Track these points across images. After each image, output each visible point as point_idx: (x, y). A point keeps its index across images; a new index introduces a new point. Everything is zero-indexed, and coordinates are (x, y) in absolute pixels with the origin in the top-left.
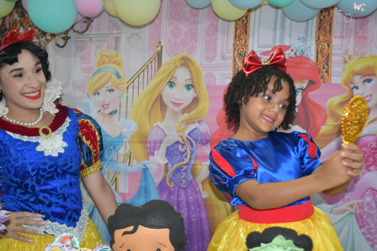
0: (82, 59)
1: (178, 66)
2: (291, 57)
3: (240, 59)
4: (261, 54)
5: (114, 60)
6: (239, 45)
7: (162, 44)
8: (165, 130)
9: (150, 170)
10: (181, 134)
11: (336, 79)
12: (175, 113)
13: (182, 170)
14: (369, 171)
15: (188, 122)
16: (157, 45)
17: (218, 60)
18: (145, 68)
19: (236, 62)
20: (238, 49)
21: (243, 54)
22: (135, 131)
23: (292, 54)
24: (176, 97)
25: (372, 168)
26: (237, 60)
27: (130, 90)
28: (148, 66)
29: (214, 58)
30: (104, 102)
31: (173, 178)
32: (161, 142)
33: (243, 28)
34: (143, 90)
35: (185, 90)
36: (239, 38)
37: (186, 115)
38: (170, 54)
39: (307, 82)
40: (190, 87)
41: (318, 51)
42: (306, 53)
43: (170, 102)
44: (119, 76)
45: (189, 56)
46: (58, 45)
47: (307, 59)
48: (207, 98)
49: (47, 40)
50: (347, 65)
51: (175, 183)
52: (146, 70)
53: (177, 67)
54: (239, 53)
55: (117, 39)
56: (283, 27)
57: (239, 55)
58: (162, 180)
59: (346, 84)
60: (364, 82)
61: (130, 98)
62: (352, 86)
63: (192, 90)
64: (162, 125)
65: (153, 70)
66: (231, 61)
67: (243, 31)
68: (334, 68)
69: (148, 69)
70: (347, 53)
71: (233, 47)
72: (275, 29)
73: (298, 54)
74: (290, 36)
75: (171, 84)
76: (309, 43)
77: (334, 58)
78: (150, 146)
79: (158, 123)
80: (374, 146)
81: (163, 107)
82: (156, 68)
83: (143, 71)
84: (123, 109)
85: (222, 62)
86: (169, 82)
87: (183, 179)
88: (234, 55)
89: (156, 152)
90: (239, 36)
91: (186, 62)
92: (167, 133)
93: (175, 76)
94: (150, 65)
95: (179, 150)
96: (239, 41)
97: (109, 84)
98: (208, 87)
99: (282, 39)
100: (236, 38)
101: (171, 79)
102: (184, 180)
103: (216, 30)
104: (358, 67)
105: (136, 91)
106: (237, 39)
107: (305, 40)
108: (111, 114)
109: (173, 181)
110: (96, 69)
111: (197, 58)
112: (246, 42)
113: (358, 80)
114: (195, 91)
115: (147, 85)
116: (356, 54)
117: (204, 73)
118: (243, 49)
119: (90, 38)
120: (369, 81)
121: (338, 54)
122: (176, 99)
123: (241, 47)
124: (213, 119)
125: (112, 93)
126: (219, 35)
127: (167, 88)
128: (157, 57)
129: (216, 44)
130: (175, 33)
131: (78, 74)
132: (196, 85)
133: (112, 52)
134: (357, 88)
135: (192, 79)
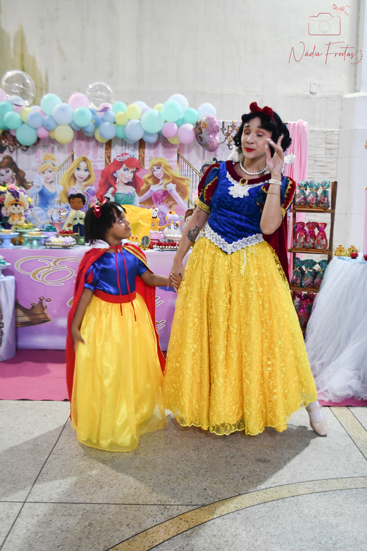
0: (36, 157)
2: (129, 158)
4: (116, 157)
5: (51, 158)
6: (108, 152)
7: (74, 151)
8: (76, 190)
10: (83, 191)
12: (80, 182)
14: (160, 205)
15: (86, 186)
16: (72, 151)
17: (99, 159)
20: (107, 154)
21: (109, 156)
22: (62, 190)
23: (130, 157)
25: (161, 203)
26: (107, 159)
27: (60, 172)
28: (67, 161)
29: (97, 157)
30: (47, 177)
35: (85, 172)
37: (85, 183)
39: (135, 168)
40: (87, 170)
41: (139, 156)
42: (135, 156)
43: (78, 177)
45: (87, 157)
46: (23, 150)
47: (135, 159)
48: (94, 175)
49: (18, 147)
50: (151, 162)
52: (67, 163)
53: (81, 161)
55: (53, 148)
57: (107, 157)
59: (151, 169)
60: (157, 169)
61: (60, 176)
62: (153, 170)
64: (75, 187)
66: (104, 159)
67: (109, 146)
68: (146, 163)
70: (151, 157)
71: (105, 153)
72: (122, 147)
73: (132, 157)
74: (128, 149)
75: (78, 169)
76: (136, 152)
77: (146, 159)
79: (73, 187)
80: (162, 194)
81: (75, 179)
84: (57, 180)
85: (101, 160)
88: (105, 156)
90: (108, 148)
91: (85, 160)
93: (80, 165)
94: (69, 160)
97: (50, 169)
101: (78, 167)
103: (98, 146)
104: (155, 163)
105: (62, 172)
106: (106, 150)
107: (134, 151)
108: (51, 182)
110: (43, 161)
111: (89, 157)
112: (110, 151)
113: (155, 168)
114: (89, 172)
115: (68, 169)
116: (154, 157)
117: (93, 164)
118: (109, 154)
119: (39, 147)
120: (159, 168)
121: (147, 157)
122: (81, 176)
124: (97, 184)
125: (51, 173)
126: (99, 149)
127: (77, 171)
128: (72, 157)
129: (97, 152)
130: (80, 146)
131: (34, 164)
132: (89, 170)
133: (50, 154)
134: (155, 171)
135: (87, 167)
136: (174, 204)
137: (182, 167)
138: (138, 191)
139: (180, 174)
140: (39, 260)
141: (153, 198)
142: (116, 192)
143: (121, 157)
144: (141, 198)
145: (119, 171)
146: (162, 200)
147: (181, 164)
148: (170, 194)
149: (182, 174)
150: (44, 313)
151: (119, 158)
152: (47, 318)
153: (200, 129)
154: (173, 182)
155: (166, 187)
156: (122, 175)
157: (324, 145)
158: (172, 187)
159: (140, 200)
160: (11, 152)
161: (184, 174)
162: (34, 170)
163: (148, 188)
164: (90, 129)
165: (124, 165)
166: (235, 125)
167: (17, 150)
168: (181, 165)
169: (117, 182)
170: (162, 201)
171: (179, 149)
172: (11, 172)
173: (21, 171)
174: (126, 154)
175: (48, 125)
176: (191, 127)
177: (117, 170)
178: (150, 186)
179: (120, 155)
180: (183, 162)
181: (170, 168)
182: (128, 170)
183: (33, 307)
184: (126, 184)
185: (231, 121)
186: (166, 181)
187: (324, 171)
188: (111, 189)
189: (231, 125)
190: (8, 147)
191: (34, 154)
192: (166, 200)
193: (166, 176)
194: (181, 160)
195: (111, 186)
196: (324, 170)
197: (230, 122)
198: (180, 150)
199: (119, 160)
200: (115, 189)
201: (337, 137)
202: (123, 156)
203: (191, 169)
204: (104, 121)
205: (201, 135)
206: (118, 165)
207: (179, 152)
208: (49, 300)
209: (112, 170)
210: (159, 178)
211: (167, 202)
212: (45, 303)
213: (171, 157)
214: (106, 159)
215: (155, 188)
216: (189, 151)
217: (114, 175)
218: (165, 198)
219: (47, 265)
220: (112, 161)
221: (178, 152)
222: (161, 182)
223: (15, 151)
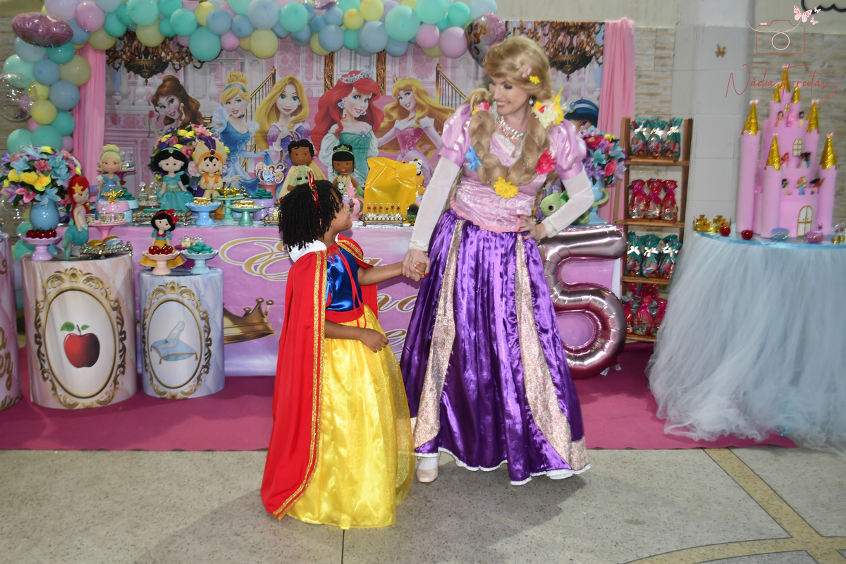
0: (216, 77)
2: (361, 79)
3: (329, 79)
4: (342, 76)
5: (239, 79)
6: (328, 70)
7: (275, 68)
8: (280, 128)
9: (270, 156)
10: (291, 130)
11: (389, 93)
12: (286, 116)
14: (410, 150)
15: (295, 122)
16: (272, 68)
17: (314, 80)
18: (264, 85)
19: (326, 82)
20: (327, 73)
21: (331, 76)
22: (258, 129)
23: (362, 77)
25: (412, 148)
26: (327, 80)
27: (253, 100)
28: (265, 83)
29: (311, 78)
30: (233, 109)
32: (277, 136)
35: (292, 100)
36: (328, 65)
37: (294, 118)
40: (296, 98)
41: (377, 75)
42: (370, 76)
43: (282, 108)
44: (244, 91)
45: (295, 77)
46: (196, 67)
47: (371, 79)
48: (308, 106)
49: (186, 63)
50: (395, 84)
52: (264, 87)
53: (286, 84)
54: (328, 75)
55: (242, 64)
56: (355, 59)
57: (328, 77)
59: (395, 96)
60: (405, 95)
61: (253, 106)
62: (398, 97)
63: (297, 100)
64: (277, 125)
66: (323, 81)
67: (330, 61)
68: (388, 86)
69: (266, 85)
70: (395, 76)
71: (324, 72)
72: (351, 60)
73: (365, 77)
74: (360, 64)
75: (283, 96)
76: (372, 69)
77: (387, 80)
78: (269, 139)
79: (275, 123)
80: (413, 134)
81: (278, 112)
83: (262, 87)
84: (249, 114)
85: (317, 81)
86: (281, 94)
88: (324, 76)
89: (274, 143)
91: (292, 81)
92: (281, 130)
93: (285, 91)
94: (267, 83)
95: (290, 141)
96: (328, 67)
97: (238, 96)
98: (309, 98)
99: (355, 66)
103: (312, 59)
104: (402, 85)
105: (258, 101)
106: (326, 66)
107: (369, 67)
108: (240, 117)
110: (227, 85)
111: (300, 78)
112: (332, 68)
113: (402, 93)
114: (300, 101)
115: (266, 96)
116: (400, 77)
117: (305, 89)
118: (330, 73)
119: (221, 63)
120: (409, 94)
121: (390, 77)
122: (286, 106)
125: (240, 103)
126: (315, 63)
127: (280, 99)
128: (272, 77)
129: (312, 69)
130: (284, 61)
131: (213, 89)
132: (300, 96)
133: (239, 73)
134: (402, 98)
135: (297, 93)
136: (431, 149)
137: (444, 91)
138: (376, 129)
140: (255, 244)
141: (399, 140)
142: (342, 132)
143: (349, 78)
144: (381, 139)
145: (346, 98)
146: (413, 143)
147: (441, 87)
148: (424, 133)
149: (444, 102)
150: (262, 322)
152: (268, 329)
153: (476, 35)
154: (430, 115)
155: (418, 123)
156: (352, 105)
157: (652, 52)
158: (428, 122)
159: (379, 144)
160: (177, 70)
161: (447, 102)
162: (212, 98)
163: (392, 124)
164: (304, 35)
165: (354, 90)
166: (524, 26)
167: (185, 66)
168: (441, 89)
169: (344, 116)
170: (414, 145)
171: (438, 65)
172: (176, 101)
173: (193, 101)
174: (357, 73)
175: (240, 30)
176: (460, 32)
177: (343, 97)
178: (395, 121)
179: (348, 73)
180: (444, 85)
181: (426, 93)
182: (360, 97)
183: (247, 314)
184: (355, 118)
185: (519, 20)
186: (419, 114)
187: (653, 91)
188: (335, 127)
189: (519, 26)
190: (172, 62)
191: (213, 74)
192: (420, 143)
193: (418, 106)
194: (442, 81)
195: (333, 122)
196: (653, 89)
197: (517, 22)
198: (441, 65)
199: (346, 82)
200: (341, 127)
201: (672, 39)
202: (352, 76)
203: (458, 95)
204: (327, 23)
205: (477, 45)
206: (345, 89)
207: (438, 69)
208: (270, 302)
209: (335, 98)
210: (409, 109)
211: (420, 147)
212: (266, 308)
213: (427, 77)
214: (325, 80)
215: (402, 125)
216: (454, 67)
217: (339, 104)
218: (417, 139)
219: (268, 251)
220: (335, 83)
221: (436, 68)
222: (410, 116)
223: (182, 69)
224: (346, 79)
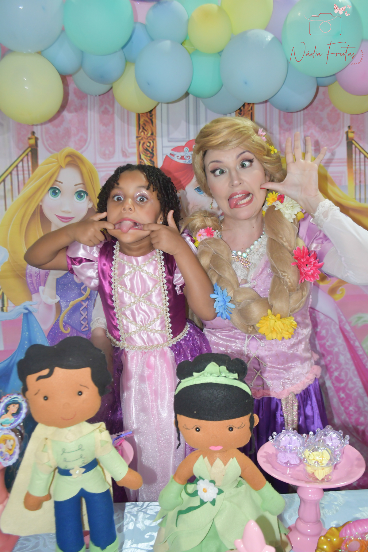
1: (63, 165)
3: (146, 156)
4: (172, 150)
6: (145, 138)
7: (36, 135)
9: (35, 314)
13: (81, 309)
16: (30, 136)
18: (13, 170)
19: (142, 160)
20: (144, 143)
21: (150, 150)
22: (7, 260)
24: (64, 209)
26: (143, 157)
28: (17, 166)
29: (112, 154)
31: (70, 321)
32: (47, 274)
33: (147, 116)
34: (13, 200)
35: (75, 198)
36: (143, 128)
38: (50, 149)
40: (82, 194)
43: (55, 215)
45: (78, 153)
51: (72, 328)
52: (14, 173)
53: (61, 167)
54: (145, 148)
57: (145, 151)
58: (54, 325)
63: (85, 199)
65: (26, 172)
67: (148, 120)
69: (17, 171)
71: (137, 141)
75: (55, 191)
78: (32, 281)
81: (45, 223)
82: (30, 168)
83: (11, 173)
85: (124, 160)
86: (51, 188)
87: (82, 320)
88: (138, 150)
89: (41, 288)
90: (144, 126)
91: (74, 161)
93: (59, 180)
94: (20, 165)
95: (75, 281)
96: (144, 133)
100: (139, 128)
101: (53, 184)
102: (85, 322)
103: (113, 118)
106: (141, 130)
109: (70, 325)
112: (152, 134)
114: (90, 200)
115: (19, 193)
117: (100, 175)
118: (150, 143)
122: (64, 212)
123: (147, 140)
126: (117, 125)
127: (49, 197)
128: (30, 154)
135: (84, 184)
137: (363, 177)
139: (358, 197)
143: (186, 152)
147: (358, 167)
149: (361, 197)
151: (182, 154)
168: (358, 172)
171: (349, 127)
179: (183, 144)
180: (362, 164)
194: (358, 157)
198: (354, 129)
199: (182, 161)
207: (351, 135)
213: (331, 150)
220: (161, 162)
221: (347, 133)
224: (180, 154)
